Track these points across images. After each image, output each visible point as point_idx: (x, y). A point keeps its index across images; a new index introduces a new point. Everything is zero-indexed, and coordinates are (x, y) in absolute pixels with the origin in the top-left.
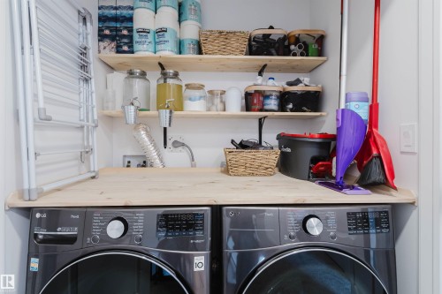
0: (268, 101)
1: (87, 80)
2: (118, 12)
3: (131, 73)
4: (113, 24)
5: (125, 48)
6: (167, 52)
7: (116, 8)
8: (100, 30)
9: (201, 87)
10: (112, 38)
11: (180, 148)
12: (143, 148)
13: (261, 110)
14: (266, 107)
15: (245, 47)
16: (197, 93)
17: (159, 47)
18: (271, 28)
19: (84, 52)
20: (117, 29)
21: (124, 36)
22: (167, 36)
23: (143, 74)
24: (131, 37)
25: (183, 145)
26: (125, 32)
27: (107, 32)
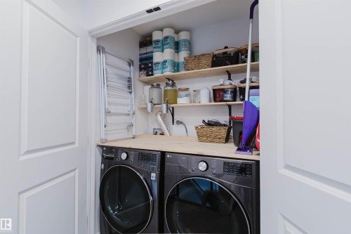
0: (225, 95)
1: (131, 93)
2: (147, 55)
3: (153, 86)
4: (145, 62)
5: (150, 73)
6: (168, 72)
7: (146, 54)
8: (140, 66)
9: (187, 89)
10: (145, 69)
11: (181, 125)
12: (159, 124)
13: (221, 101)
14: (225, 99)
15: (210, 63)
16: (184, 93)
17: (164, 70)
18: (226, 47)
19: (129, 80)
20: (147, 64)
21: (150, 67)
22: (167, 64)
23: (158, 85)
24: (152, 67)
25: (181, 123)
26: (150, 65)
27: (143, 66)
